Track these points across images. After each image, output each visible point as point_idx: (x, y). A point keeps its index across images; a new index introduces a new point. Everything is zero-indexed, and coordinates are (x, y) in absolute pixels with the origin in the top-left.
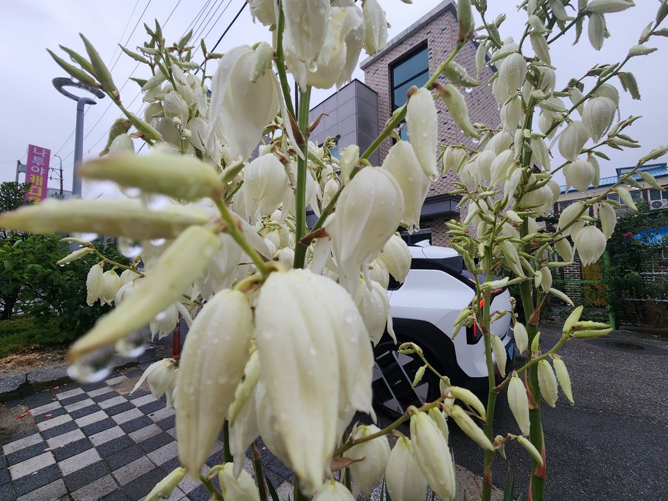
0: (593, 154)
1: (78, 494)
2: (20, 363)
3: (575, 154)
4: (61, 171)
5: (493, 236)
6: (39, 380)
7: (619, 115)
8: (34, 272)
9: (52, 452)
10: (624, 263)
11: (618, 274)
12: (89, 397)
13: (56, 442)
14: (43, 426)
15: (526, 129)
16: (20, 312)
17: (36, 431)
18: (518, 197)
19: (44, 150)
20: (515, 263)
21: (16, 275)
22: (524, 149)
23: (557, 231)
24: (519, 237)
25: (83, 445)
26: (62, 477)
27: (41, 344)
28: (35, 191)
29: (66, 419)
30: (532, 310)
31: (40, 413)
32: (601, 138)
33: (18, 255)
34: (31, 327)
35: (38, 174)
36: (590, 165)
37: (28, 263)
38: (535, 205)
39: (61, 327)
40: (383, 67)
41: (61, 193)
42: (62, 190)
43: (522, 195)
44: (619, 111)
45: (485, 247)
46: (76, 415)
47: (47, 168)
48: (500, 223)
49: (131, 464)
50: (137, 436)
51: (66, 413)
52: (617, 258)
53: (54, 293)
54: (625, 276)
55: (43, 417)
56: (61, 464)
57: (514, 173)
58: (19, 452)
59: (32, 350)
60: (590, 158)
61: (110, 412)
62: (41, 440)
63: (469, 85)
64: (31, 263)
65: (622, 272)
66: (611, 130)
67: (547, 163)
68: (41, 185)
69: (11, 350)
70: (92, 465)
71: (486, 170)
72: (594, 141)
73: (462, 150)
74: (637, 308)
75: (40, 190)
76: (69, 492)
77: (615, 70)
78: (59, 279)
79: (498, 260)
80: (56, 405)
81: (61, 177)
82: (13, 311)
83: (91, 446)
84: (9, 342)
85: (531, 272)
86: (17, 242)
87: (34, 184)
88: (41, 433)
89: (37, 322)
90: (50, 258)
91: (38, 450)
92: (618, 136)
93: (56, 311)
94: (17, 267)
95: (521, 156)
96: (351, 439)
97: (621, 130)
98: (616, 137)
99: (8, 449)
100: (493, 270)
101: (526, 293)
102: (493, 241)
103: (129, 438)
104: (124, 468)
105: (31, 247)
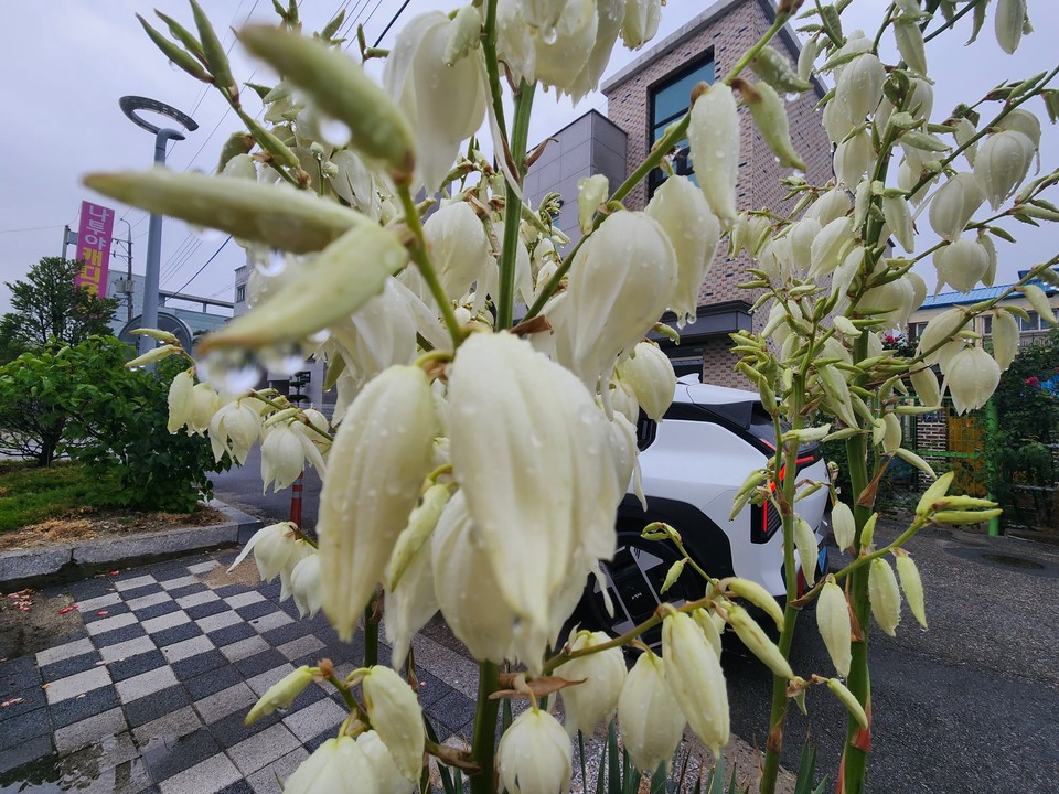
0: (987, 232)
1: (144, 731)
2: (63, 533)
3: (958, 229)
4: (130, 244)
5: (809, 358)
6: (90, 560)
7: (1038, 164)
8: (86, 396)
9: (108, 667)
10: (1020, 427)
11: (1009, 445)
12: (163, 590)
13: (115, 653)
14: (95, 628)
15: (876, 181)
16: (65, 457)
17: (85, 634)
18: (854, 295)
19: (104, 211)
20: (842, 402)
21: (60, 399)
22: (870, 216)
23: (917, 355)
24: (851, 362)
25: (152, 661)
26: (120, 705)
27: (95, 505)
28: (91, 273)
29: (127, 620)
30: (864, 481)
31: (90, 609)
32: (1005, 202)
33: (63, 369)
34: (80, 481)
35: (95, 247)
36: (980, 248)
37: (78, 382)
38: (883, 309)
39: (124, 481)
40: (639, 91)
41: (129, 278)
42: (130, 274)
43: (861, 293)
44: (1038, 156)
45: (794, 374)
46: (144, 614)
47: (109, 239)
48: (821, 338)
49: (222, 692)
50: (233, 651)
51: (129, 611)
52: (1010, 419)
53: (115, 431)
54: (1021, 449)
55: (95, 615)
56: (120, 686)
57: (851, 254)
58: (59, 664)
59: (80, 514)
60: (981, 238)
61: (195, 613)
62: (91, 649)
63: (792, 89)
64: (82, 382)
65: (1016, 442)
66: (1021, 191)
67: (908, 240)
68: (99, 264)
69: (51, 513)
70: (165, 690)
71: (803, 251)
72: (992, 206)
73: (765, 219)
74: (1036, 502)
75: (98, 272)
76: (130, 727)
77: (1037, 85)
78: (123, 407)
79: (813, 397)
80: (113, 599)
81: (130, 253)
82: (55, 454)
83: (164, 662)
84: (48, 501)
85: (868, 419)
86: (63, 350)
87: (89, 263)
88: (91, 638)
89: (90, 473)
90: (110, 376)
91: (86, 663)
92: (1032, 202)
93: (118, 457)
94: (61, 388)
95: (865, 226)
96: (567, 650)
97: (1038, 192)
98: (1029, 204)
99: (44, 658)
100: (805, 412)
101: (857, 454)
102: (808, 366)
103: (221, 654)
104: (211, 697)
105: (82, 359)
